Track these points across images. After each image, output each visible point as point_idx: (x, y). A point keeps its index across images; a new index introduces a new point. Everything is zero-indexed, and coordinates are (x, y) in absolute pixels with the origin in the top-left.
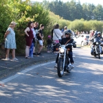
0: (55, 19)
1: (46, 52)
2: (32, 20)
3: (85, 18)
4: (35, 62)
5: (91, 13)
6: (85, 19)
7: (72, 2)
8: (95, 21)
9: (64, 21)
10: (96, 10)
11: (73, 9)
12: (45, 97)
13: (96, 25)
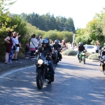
0: (32, 29)
1: (24, 58)
2: (12, 30)
4: (14, 67)
5: (63, 25)
6: (58, 30)
7: (47, 15)
8: (67, 32)
9: (40, 31)
10: (67, 22)
11: (48, 22)
12: (21, 98)
13: (67, 36)
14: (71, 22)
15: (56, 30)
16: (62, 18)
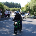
1: (3, 18)
3: (15, 7)
5: (17, 6)
9: (9, 8)
10: (18, 5)
11: (11, 5)
12: (2, 31)
13: (18, 10)
14: (20, 5)
15: (14, 8)
16: (17, 4)
